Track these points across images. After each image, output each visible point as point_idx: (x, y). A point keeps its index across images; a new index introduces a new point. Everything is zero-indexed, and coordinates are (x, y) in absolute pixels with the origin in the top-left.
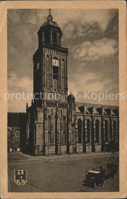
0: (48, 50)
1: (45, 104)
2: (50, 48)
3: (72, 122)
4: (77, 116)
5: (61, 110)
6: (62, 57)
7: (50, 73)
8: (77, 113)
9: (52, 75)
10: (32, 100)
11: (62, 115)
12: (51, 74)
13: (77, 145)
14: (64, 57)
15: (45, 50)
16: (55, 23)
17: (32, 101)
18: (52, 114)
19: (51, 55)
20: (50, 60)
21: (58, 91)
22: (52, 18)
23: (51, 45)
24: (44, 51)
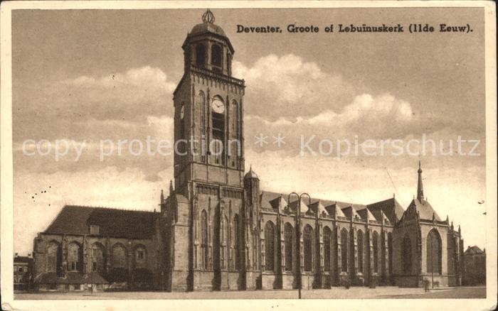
0: (201, 79)
1: (194, 188)
2: (206, 76)
3: (254, 227)
4: (264, 216)
5: (230, 202)
6: (232, 97)
7: (206, 126)
8: (263, 209)
9: (211, 130)
10: (171, 181)
11: (230, 212)
12: (208, 128)
13: (263, 273)
14: (237, 97)
15: (194, 81)
16: (217, 28)
17: (171, 184)
18: (210, 209)
19: (208, 91)
20: (206, 102)
21: (223, 163)
22: (213, 17)
23: (209, 71)
24: (192, 82)
